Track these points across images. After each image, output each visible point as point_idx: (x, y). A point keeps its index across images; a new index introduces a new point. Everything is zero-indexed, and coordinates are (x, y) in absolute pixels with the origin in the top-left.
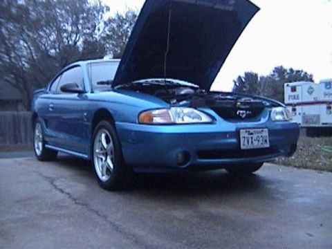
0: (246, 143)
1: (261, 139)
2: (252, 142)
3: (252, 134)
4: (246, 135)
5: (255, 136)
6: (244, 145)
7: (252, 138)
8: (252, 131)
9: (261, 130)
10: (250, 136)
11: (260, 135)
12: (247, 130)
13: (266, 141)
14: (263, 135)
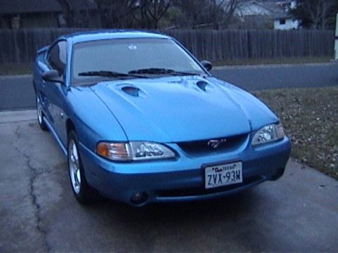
0: (212, 181)
1: (232, 175)
2: (220, 179)
3: (221, 170)
4: (214, 173)
5: (224, 173)
6: (209, 184)
7: (220, 175)
8: (220, 167)
9: (232, 165)
10: (218, 173)
11: (231, 171)
12: (215, 167)
13: (238, 176)
14: (235, 170)
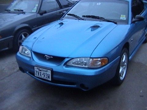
0: (37, 74)
1: (46, 75)
2: (41, 75)
3: (41, 71)
4: (38, 70)
5: (42, 72)
6: (36, 74)
7: (41, 73)
8: (41, 69)
9: (46, 70)
10: (40, 71)
11: (45, 73)
12: (38, 68)
13: (49, 77)
14: (47, 73)
